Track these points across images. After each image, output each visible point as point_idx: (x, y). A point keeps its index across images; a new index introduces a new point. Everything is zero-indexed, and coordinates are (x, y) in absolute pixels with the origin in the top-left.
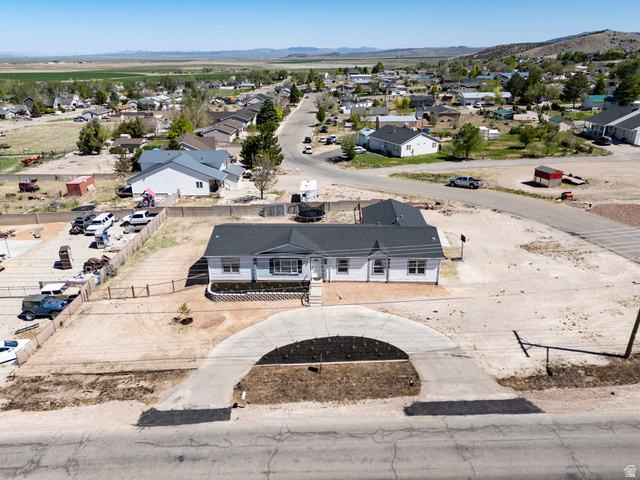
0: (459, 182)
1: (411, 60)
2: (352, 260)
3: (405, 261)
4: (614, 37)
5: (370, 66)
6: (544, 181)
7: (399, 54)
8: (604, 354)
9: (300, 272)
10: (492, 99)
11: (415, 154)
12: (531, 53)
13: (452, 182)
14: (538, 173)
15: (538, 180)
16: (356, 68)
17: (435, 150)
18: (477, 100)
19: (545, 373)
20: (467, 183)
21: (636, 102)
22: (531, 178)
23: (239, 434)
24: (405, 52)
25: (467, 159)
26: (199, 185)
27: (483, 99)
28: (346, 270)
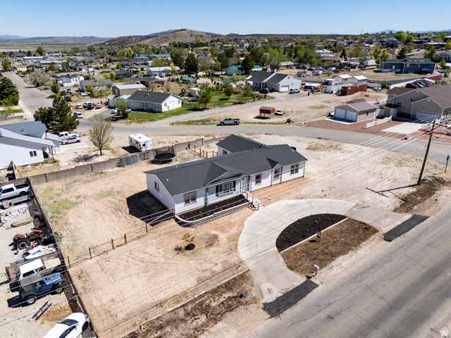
0: (226, 122)
1: (57, 46)
2: (263, 173)
3: (289, 166)
4: (192, 33)
5: (33, 50)
6: (266, 115)
7: (43, 41)
8: (410, 186)
9: (234, 190)
10: (169, 71)
11: (170, 109)
12: (147, 42)
13: (222, 123)
14: (262, 111)
15: (263, 115)
16: (20, 52)
17: (180, 105)
18: (160, 72)
19: (403, 202)
20: (232, 122)
21: (253, 70)
22: (258, 114)
23: (332, 293)
24: (48, 40)
25: (206, 109)
26: (33, 154)
27: (164, 72)
28: (260, 182)
